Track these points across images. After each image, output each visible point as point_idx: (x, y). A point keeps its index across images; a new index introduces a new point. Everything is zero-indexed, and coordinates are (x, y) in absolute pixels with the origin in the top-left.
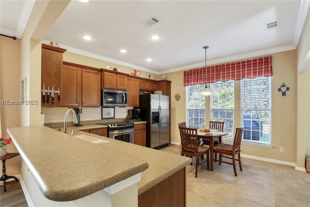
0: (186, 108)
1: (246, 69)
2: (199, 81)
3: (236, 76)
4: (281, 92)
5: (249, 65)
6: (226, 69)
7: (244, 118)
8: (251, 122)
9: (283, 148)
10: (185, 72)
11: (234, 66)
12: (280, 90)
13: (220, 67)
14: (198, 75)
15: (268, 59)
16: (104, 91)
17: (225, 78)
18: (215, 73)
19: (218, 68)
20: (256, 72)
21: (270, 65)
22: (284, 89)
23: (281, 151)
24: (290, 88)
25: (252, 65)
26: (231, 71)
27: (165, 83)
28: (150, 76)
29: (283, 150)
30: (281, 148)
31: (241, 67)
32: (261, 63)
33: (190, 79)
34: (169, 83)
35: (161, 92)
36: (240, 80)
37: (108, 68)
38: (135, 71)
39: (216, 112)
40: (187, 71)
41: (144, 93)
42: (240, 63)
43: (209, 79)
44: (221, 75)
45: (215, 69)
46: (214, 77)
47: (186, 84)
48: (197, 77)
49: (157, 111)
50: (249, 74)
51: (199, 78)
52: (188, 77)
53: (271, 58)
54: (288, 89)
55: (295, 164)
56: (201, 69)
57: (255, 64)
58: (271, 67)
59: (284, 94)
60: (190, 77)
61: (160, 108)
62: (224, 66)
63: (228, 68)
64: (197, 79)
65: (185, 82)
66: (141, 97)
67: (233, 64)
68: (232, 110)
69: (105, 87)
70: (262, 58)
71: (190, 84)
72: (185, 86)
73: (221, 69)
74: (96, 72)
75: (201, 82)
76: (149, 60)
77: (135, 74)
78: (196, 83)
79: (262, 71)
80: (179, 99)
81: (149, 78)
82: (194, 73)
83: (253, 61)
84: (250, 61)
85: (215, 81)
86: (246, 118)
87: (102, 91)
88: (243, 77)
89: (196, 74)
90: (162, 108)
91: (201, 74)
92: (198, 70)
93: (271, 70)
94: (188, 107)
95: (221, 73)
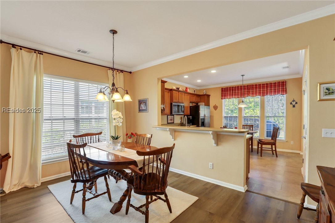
0: (223, 116)
1: (269, 89)
2: (234, 96)
3: (261, 94)
4: (292, 105)
5: (271, 86)
6: (254, 88)
7: (267, 123)
8: (272, 125)
9: (293, 142)
10: (222, 89)
11: (261, 87)
12: (291, 103)
13: (250, 86)
14: (233, 91)
15: (284, 82)
16: (173, 104)
17: (254, 94)
18: (246, 91)
19: (249, 87)
20: (276, 91)
21: (285, 87)
22: (294, 103)
23: (291, 144)
24: (298, 103)
25: (273, 86)
26: (258, 90)
27: (206, 96)
28: (195, 91)
29: (293, 143)
30: (292, 142)
31: (265, 87)
32: (279, 86)
33: (226, 94)
34: (209, 96)
35: (204, 103)
36: (264, 96)
37: (174, 88)
38: (186, 88)
39: (246, 118)
40: (224, 88)
41: (193, 105)
42: (268, 84)
43: (241, 94)
44: (251, 92)
45: (246, 87)
46: (245, 93)
47: (223, 98)
48: (232, 93)
49: (203, 118)
50: (271, 92)
51: (234, 93)
52: (225, 93)
53: (286, 82)
54: (296, 103)
55: (300, 151)
56: (236, 87)
57: (275, 86)
58: (286, 88)
59: (294, 106)
60: (226, 93)
61: (205, 116)
62: (253, 86)
63: (256, 88)
64: (232, 95)
65: (222, 96)
66: (191, 107)
67: (260, 85)
68: (258, 117)
69: (173, 101)
70: (280, 82)
71: (226, 97)
72: (222, 99)
73: (250, 88)
74: (168, 91)
75: (235, 97)
76: (199, 81)
77: (186, 90)
78: (231, 97)
79: (279, 91)
80: (217, 109)
81: (194, 93)
82: (230, 90)
83: (274, 83)
84: (272, 84)
85: (246, 96)
86: (268, 123)
87: (171, 104)
88: (267, 94)
89: (231, 90)
90: (206, 116)
91: (235, 90)
92: (233, 87)
93: (286, 90)
94: (224, 115)
95: (251, 90)
